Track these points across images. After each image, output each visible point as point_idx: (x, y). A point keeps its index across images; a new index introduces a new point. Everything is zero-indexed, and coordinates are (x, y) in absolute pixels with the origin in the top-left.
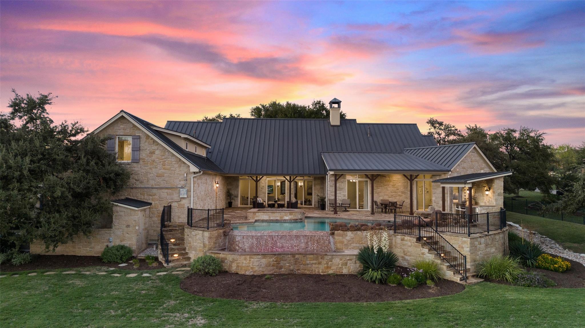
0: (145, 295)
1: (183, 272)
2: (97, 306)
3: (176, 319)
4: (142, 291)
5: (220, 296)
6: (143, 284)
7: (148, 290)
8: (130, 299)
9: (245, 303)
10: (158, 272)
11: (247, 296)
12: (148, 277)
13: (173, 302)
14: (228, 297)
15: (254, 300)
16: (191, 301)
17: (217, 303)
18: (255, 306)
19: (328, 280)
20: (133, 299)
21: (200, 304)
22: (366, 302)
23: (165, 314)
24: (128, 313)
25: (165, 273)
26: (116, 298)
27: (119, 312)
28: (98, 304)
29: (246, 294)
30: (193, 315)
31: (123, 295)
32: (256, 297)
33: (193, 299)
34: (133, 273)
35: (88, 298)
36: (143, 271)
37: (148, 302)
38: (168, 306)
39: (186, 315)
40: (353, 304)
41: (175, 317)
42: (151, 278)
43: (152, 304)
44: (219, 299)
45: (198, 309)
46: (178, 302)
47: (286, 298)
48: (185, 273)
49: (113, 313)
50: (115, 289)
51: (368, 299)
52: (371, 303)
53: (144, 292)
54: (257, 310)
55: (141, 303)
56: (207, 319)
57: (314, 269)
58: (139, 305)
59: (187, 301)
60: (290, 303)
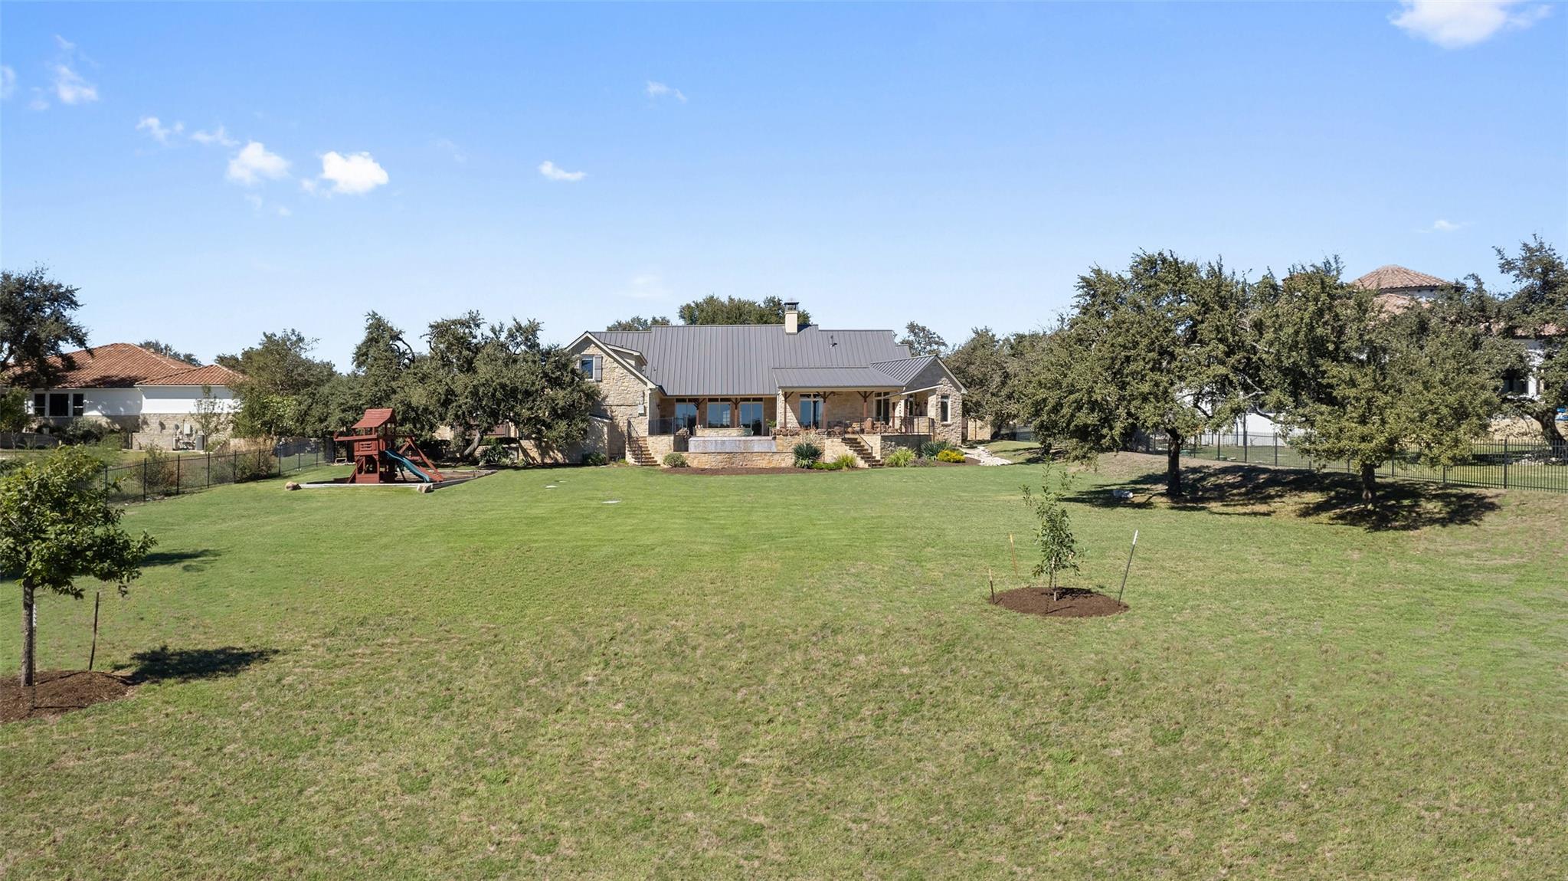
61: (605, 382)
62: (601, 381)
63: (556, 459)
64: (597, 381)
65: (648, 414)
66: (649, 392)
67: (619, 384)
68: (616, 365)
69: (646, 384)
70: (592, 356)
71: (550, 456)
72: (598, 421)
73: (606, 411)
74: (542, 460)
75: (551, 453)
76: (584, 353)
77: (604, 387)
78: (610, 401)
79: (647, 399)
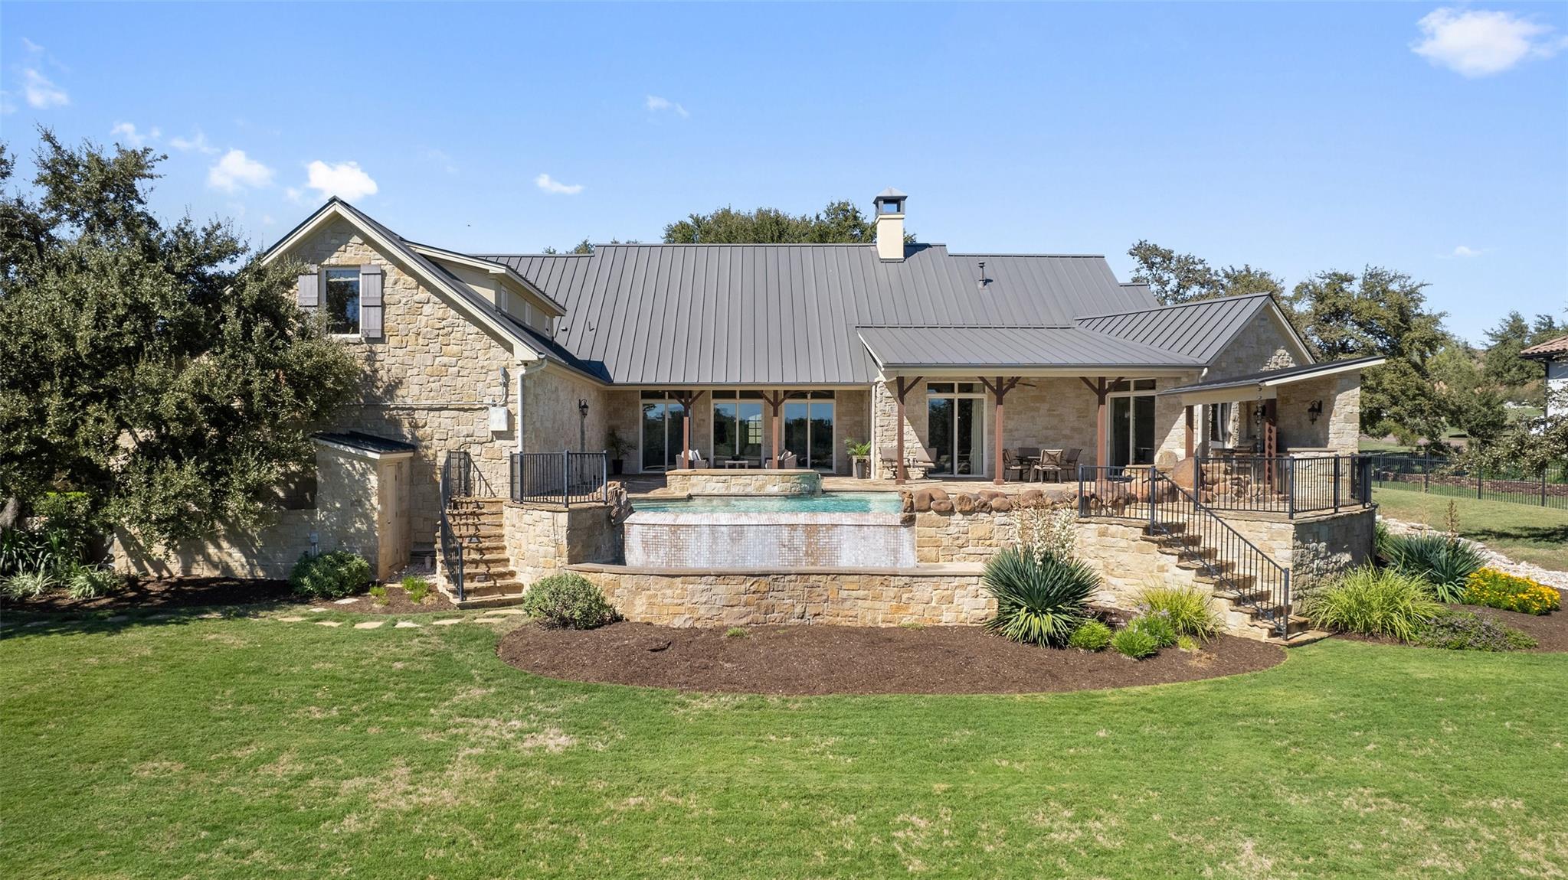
0: (403, 673)
1: (503, 619)
2: (276, 694)
3: (489, 733)
4: (396, 664)
5: (606, 679)
6: (397, 647)
7: (409, 660)
8: (361, 681)
9: (677, 697)
10: (438, 618)
11: (682, 679)
12: (411, 629)
13: (478, 692)
14: (629, 680)
15: (701, 690)
16: (529, 689)
17: (600, 695)
18: (704, 703)
19: (902, 640)
20: (371, 681)
21: (552, 696)
22: (1021, 692)
23: (459, 720)
24: (358, 716)
25: (456, 621)
26: (326, 677)
27: (334, 712)
28: (279, 691)
29: (679, 676)
30: (535, 725)
31: (345, 672)
32: (706, 681)
33: (534, 685)
34: (372, 620)
35: (253, 677)
36: (397, 615)
37: (410, 689)
38: (464, 700)
39: (517, 724)
40: (984, 697)
41: (486, 727)
42: (419, 633)
43: (422, 695)
44: (605, 684)
45: (549, 709)
46: (492, 690)
47: (791, 684)
48: (509, 620)
49: (318, 716)
50: (323, 657)
51: (1023, 685)
52: (1036, 694)
53: (399, 665)
54: (713, 713)
55: (391, 691)
56: (574, 734)
57: (860, 612)
58: (389, 696)
59: (517, 688)
60: (807, 697)
61: (393, 342)
62: (381, 340)
63: (227, 568)
64: (370, 340)
65: (518, 433)
66: (522, 371)
67: (435, 347)
68: (423, 294)
69: (510, 348)
70: (355, 269)
71: (208, 558)
72: (348, 456)
73: (396, 423)
74: (186, 569)
75: (212, 550)
76: (333, 261)
77: (390, 360)
78: (408, 395)
79: (516, 390)
